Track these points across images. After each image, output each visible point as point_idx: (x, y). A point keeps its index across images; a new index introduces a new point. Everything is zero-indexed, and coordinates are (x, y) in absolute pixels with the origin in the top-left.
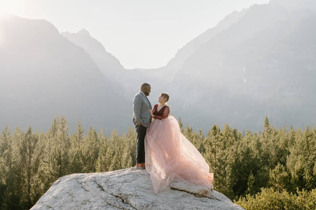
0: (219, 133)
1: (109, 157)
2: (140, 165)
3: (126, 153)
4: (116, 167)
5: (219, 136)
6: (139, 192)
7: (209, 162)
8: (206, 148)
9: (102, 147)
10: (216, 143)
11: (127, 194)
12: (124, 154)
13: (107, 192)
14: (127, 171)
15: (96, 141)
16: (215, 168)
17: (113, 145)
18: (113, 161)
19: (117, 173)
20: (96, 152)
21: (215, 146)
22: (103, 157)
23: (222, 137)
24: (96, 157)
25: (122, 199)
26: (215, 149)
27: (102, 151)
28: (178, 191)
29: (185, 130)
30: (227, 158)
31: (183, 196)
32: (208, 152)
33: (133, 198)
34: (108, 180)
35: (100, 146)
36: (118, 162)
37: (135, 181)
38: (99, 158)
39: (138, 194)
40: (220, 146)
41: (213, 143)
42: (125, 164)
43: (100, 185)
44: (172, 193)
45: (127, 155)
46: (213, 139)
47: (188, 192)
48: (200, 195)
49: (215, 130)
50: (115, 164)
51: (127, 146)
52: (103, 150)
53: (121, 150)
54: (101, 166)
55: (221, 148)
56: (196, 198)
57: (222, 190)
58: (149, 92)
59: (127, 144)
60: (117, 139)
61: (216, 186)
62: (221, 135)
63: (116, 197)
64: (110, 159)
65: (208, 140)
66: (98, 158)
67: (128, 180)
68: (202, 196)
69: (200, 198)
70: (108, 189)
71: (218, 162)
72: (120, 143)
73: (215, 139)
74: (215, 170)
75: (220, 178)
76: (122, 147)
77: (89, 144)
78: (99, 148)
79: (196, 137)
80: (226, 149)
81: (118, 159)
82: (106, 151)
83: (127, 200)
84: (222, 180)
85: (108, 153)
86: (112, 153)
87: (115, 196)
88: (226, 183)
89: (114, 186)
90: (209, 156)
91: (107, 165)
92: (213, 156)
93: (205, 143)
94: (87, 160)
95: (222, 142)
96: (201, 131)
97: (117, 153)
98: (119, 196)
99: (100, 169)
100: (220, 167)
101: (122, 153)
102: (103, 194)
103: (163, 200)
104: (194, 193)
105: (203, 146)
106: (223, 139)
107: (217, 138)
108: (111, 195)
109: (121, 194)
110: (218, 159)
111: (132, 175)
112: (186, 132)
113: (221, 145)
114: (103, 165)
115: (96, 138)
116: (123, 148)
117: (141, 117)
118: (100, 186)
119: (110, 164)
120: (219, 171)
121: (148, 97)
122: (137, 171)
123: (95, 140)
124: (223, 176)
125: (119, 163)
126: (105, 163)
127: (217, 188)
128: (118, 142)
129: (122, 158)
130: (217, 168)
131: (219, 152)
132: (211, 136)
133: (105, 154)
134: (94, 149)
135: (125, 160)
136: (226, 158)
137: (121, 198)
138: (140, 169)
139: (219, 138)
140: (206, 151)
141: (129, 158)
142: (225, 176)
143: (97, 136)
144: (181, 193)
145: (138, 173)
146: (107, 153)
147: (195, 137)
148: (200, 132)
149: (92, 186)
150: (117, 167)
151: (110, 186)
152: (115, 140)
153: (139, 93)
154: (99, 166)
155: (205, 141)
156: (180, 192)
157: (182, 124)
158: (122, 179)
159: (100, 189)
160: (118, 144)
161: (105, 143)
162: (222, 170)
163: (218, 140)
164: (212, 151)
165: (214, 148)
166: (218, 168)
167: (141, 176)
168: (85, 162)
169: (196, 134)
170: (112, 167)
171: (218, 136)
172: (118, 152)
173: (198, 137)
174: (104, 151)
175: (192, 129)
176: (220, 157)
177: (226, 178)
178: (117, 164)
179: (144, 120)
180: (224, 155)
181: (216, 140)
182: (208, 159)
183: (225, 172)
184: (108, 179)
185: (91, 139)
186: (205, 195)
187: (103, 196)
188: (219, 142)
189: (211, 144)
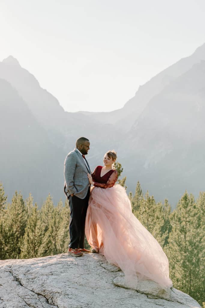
0: (192, 205)
1: (39, 234)
2: (73, 251)
3: (64, 229)
4: (48, 248)
5: (192, 209)
6: (70, 289)
7: (176, 245)
8: (173, 226)
9: (31, 220)
10: (186, 218)
11: (54, 291)
12: (60, 230)
13: (26, 288)
14: (55, 259)
15: (23, 212)
16: (185, 254)
17: (46, 217)
18: (45, 240)
19: (41, 261)
20: (22, 226)
21: (186, 224)
22: (31, 234)
23: (196, 211)
24: (22, 233)
25: (46, 298)
26: (185, 227)
27: (31, 226)
28: (124, 289)
29: (144, 199)
30: (202, 240)
31: (131, 296)
32: (176, 231)
33: (61, 297)
34: (29, 271)
35: (28, 218)
36: (52, 241)
37: (65, 274)
38: (26, 235)
39: (68, 292)
40: (192, 223)
41: (182, 219)
42: (61, 245)
43: (17, 277)
44: (114, 291)
45: (65, 232)
46: (183, 213)
47: (138, 291)
48: (154, 296)
49: (186, 200)
50: (47, 244)
51: (65, 220)
52: (31, 223)
53: (57, 225)
54: (28, 246)
55: (193, 226)
56: (149, 300)
57: (193, 284)
58: (88, 150)
59: (64, 217)
60: (52, 209)
61: (185, 279)
62: (195, 207)
63: (39, 294)
64: (40, 237)
65: (176, 215)
66: (24, 235)
67: (56, 272)
68: (157, 297)
69: (154, 300)
70: (27, 284)
71: (189, 246)
72: (55, 214)
73: (186, 213)
74: (185, 256)
75: (191, 269)
76: (57, 220)
77: (13, 215)
78: (26, 221)
79: (161, 209)
80: (201, 228)
81: (53, 237)
82: (35, 225)
83: (53, 299)
84: (194, 271)
85: (38, 228)
86: (44, 228)
87: (37, 294)
88: (200, 275)
89: (35, 279)
90: (177, 237)
91: (36, 246)
92: (183, 236)
93: (172, 219)
94: (9, 237)
95: (195, 218)
96: (167, 201)
97: (50, 229)
98: (42, 293)
99: (26, 250)
100: (191, 252)
101: (57, 230)
102: (21, 290)
103: (103, 302)
104: (147, 293)
105: (169, 223)
106: (197, 214)
107: (189, 211)
108: (31, 292)
109: (44, 291)
110: (189, 241)
111: (61, 265)
112: (145, 203)
113: (194, 221)
114: (31, 244)
115: (23, 207)
116: (59, 222)
117: (74, 185)
118: (17, 280)
119: (41, 243)
120: (189, 258)
121: (86, 156)
122: (68, 259)
123: (22, 209)
124: (196, 265)
125: (54, 242)
126: (34, 242)
127: (186, 281)
128: (53, 214)
129: (57, 236)
130: (187, 253)
131: (191, 231)
132: (181, 208)
133: (34, 230)
134: (20, 222)
135: (61, 239)
136: (200, 240)
137: (44, 296)
138: (73, 256)
139: (191, 212)
140: (173, 229)
141: (66, 237)
142: (198, 265)
143: (25, 204)
144: (127, 292)
145: (69, 263)
146: (36, 228)
147: (159, 210)
148: (166, 203)
149: (7, 279)
150: (50, 248)
151: (31, 280)
152: (49, 211)
153: (73, 151)
154: (26, 246)
155: (172, 216)
156: (126, 290)
157: (141, 191)
158: (47, 271)
159: (17, 283)
160: (53, 217)
161: (34, 214)
162: (195, 256)
163: (189, 215)
164: (181, 230)
165: (183, 226)
166: (189, 254)
167: (73, 266)
168: (6, 239)
169: (161, 205)
170: (44, 248)
171: (190, 210)
172: (52, 227)
173: (163, 209)
174: (33, 226)
175: (153, 198)
176: (193, 238)
177: (199, 268)
178: (50, 244)
179: (78, 188)
180: (198, 235)
181: (187, 215)
182: (175, 241)
183: (199, 259)
184: (28, 269)
185: (15, 208)
186: (161, 295)
187: (20, 293)
188: (191, 218)
189: (180, 219)
